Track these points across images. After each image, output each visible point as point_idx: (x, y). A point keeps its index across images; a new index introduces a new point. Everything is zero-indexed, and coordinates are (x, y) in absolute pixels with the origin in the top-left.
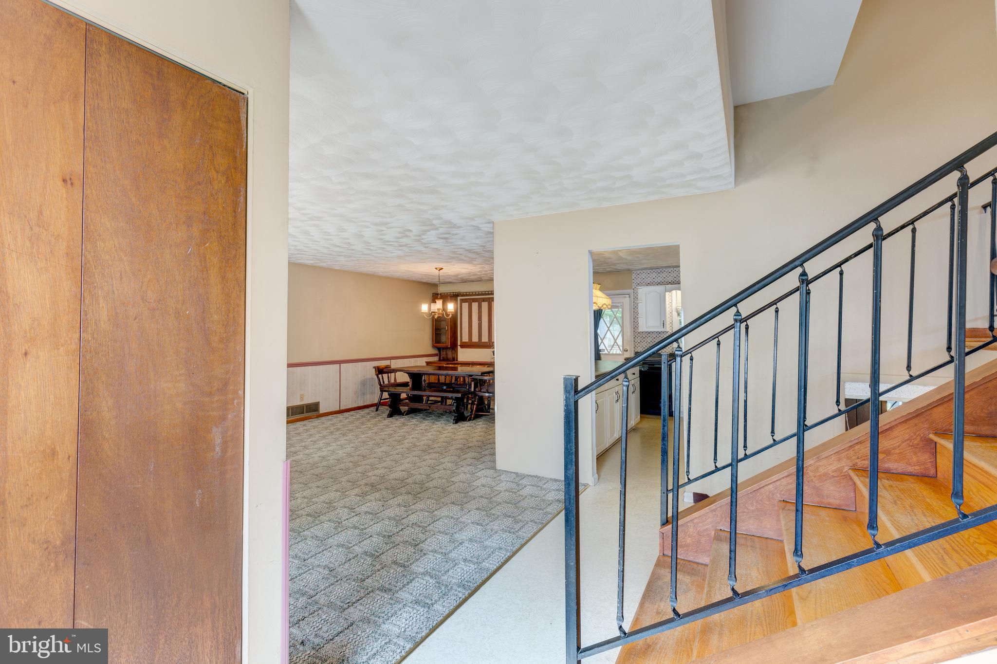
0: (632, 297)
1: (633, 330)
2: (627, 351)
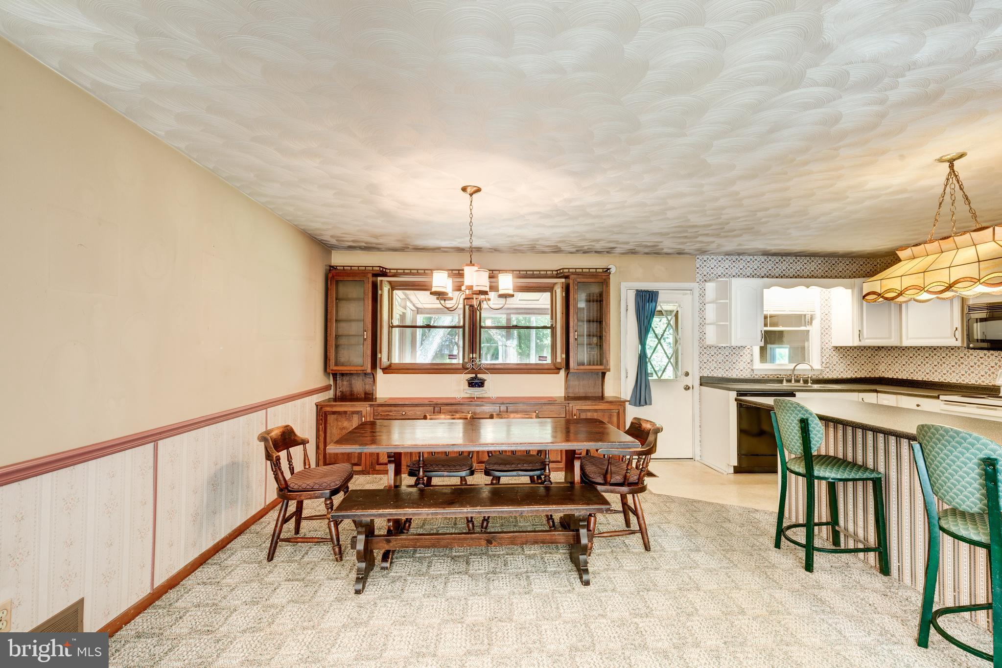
0: (697, 294)
1: (696, 344)
2: (687, 374)
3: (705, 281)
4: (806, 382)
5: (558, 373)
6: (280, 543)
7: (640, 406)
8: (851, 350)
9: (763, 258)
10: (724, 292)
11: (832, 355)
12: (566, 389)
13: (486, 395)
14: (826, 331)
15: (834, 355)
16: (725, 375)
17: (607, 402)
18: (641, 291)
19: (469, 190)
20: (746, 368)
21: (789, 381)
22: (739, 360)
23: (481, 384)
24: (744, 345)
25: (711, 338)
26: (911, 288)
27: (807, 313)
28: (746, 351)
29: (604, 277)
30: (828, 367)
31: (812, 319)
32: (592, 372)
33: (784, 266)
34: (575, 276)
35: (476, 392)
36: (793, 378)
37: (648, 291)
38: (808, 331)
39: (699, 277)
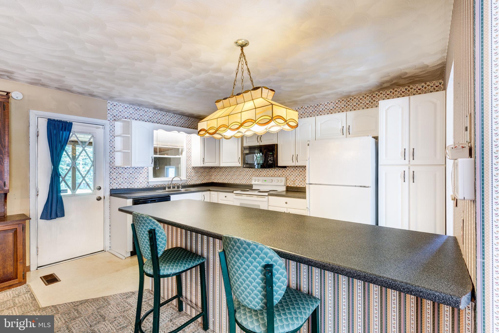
0: (108, 128)
1: (108, 165)
2: (100, 188)
3: (115, 120)
4: (178, 188)
7: (51, 219)
8: (200, 169)
9: (155, 111)
10: (127, 129)
11: (192, 172)
14: (189, 158)
15: (193, 172)
16: (129, 187)
18: (53, 120)
20: (144, 181)
21: (169, 188)
22: (139, 176)
24: (143, 166)
25: (119, 161)
26: (222, 126)
27: (180, 147)
28: (144, 170)
30: (190, 178)
31: (182, 151)
33: (167, 118)
36: (172, 186)
37: (60, 121)
38: (180, 158)
39: (109, 117)
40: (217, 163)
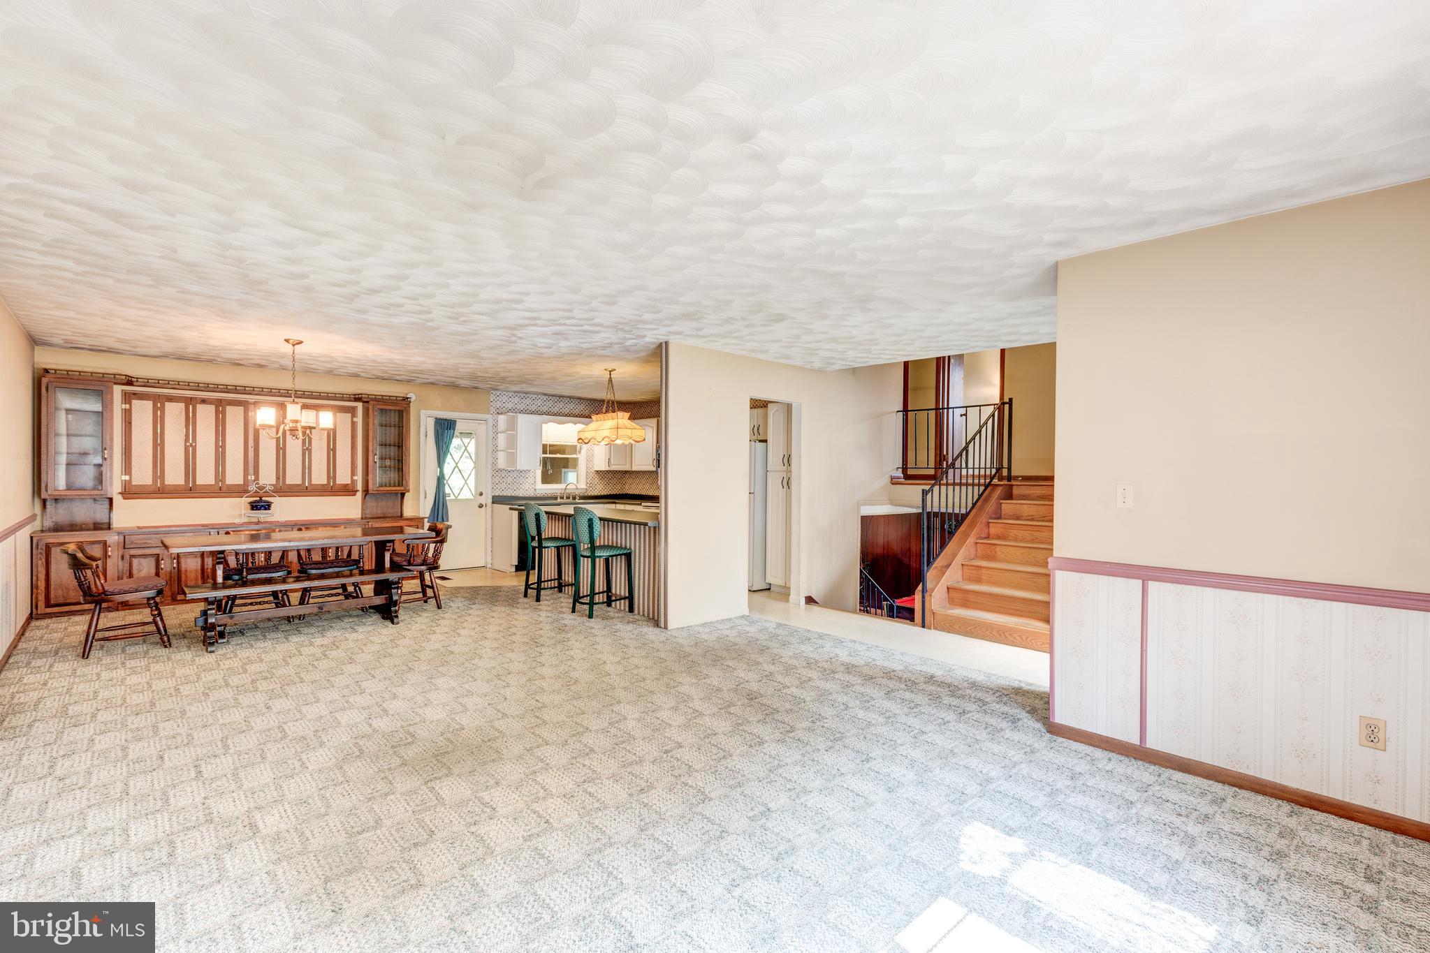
0: (491, 423)
1: (490, 467)
2: (481, 494)
3: (498, 413)
4: (574, 498)
5: (355, 495)
6: (95, 643)
8: (606, 474)
9: (545, 398)
10: (512, 425)
11: (594, 477)
12: (363, 509)
13: (273, 519)
14: (590, 459)
15: (596, 477)
16: (513, 495)
17: (407, 519)
18: (440, 419)
19: (291, 341)
20: (530, 488)
21: (562, 498)
22: (524, 482)
23: (267, 506)
24: (529, 469)
25: (502, 463)
27: (577, 444)
28: (531, 474)
29: (404, 405)
30: (590, 487)
31: (580, 449)
32: (391, 493)
33: (561, 405)
34: (375, 402)
35: (262, 515)
36: (565, 495)
37: (446, 420)
38: (578, 458)
39: (492, 410)
40: (627, 466)
